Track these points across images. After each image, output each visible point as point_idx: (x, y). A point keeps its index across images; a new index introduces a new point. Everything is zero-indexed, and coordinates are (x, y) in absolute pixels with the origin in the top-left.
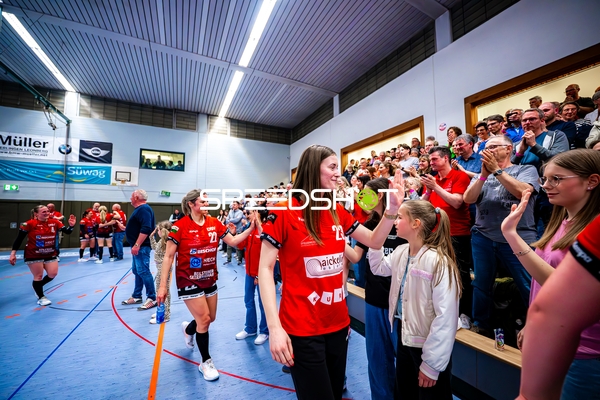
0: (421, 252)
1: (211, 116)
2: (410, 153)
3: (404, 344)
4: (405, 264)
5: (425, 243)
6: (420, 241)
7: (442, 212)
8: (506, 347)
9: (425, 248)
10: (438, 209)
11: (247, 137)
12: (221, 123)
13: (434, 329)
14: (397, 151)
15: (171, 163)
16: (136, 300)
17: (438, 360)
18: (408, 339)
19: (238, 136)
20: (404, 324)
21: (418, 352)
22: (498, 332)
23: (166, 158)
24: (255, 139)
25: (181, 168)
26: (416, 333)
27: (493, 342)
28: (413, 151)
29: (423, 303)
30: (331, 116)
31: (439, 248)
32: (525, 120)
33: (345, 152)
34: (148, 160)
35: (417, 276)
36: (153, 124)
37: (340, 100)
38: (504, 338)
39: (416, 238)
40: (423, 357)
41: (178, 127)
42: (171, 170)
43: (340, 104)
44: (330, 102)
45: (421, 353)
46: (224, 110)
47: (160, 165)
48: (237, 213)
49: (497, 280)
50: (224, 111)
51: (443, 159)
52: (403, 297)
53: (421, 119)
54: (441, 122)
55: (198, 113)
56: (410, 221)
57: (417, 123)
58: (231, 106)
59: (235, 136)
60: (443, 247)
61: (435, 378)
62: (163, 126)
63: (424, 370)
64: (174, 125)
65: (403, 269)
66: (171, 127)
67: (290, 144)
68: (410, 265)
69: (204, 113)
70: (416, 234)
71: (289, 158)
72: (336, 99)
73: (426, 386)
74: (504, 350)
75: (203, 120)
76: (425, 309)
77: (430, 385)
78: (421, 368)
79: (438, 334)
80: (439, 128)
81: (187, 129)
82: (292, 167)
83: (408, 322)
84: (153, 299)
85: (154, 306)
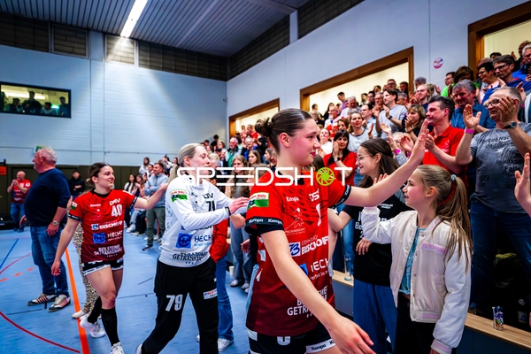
0: (433, 224)
1: (110, 35)
2: (396, 100)
3: (413, 319)
4: (413, 234)
5: (438, 213)
6: (433, 212)
7: (459, 180)
8: (505, 326)
9: (437, 219)
10: (453, 177)
11: (163, 69)
12: (123, 44)
14: (378, 96)
15: (48, 105)
18: (417, 314)
19: (151, 67)
20: (412, 299)
22: (497, 311)
23: (40, 97)
24: (176, 71)
26: (426, 308)
27: (492, 323)
28: (400, 97)
29: (434, 278)
30: (286, 42)
31: (453, 221)
33: (305, 94)
34: (16, 100)
35: (429, 249)
36: (16, 44)
37: (299, 18)
38: (503, 316)
40: (434, 334)
41: (58, 51)
42: (51, 115)
43: (299, 25)
44: (285, 22)
47: (32, 108)
48: (160, 180)
49: (498, 256)
50: (128, 28)
51: (443, 112)
53: (410, 51)
54: (435, 57)
55: (88, 30)
56: (424, 189)
57: (405, 56)
59: (145, 66)
60: (458, 218)
62: (34, 48)
63: (436, 347)
64: (52, 46)
66: (46, 50)
67: (226, 80)
69: (97, 31)
70: (430, 202)
71: (225, 100)
72: (294, 17)
74: (503, 329)
75: (96, 42)
76: (436, 284)
78: (432, 346)
80: (432, 64)
81: (72, 53)
82: (231, 112)
83: (417, 298)
84: (67, 294)
85: (68, 304)
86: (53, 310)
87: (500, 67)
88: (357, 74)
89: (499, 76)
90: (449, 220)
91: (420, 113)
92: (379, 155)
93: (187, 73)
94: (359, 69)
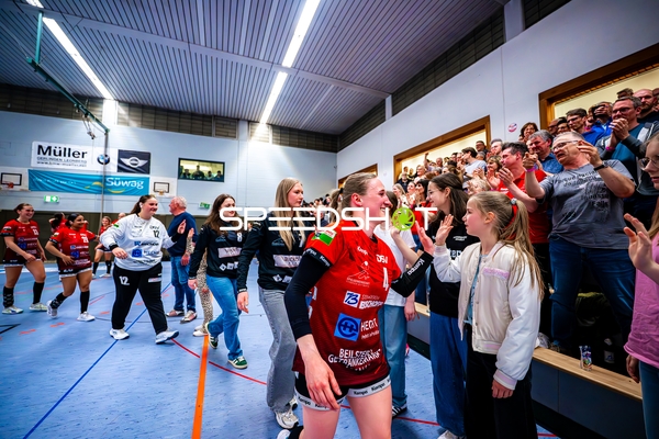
0: (494, 249)
1: (252, 122)
3: (475, 349)
4: (476, 263)
5: (499, 239)
6: (493, 238)
7: (519, 203)
8: (593, 367)
9: (500, 244)
10: (514, 200)
11: (290, 145)
12: (262, 130)
13: (511, 332)
15: (210, 173)
16: (178, 313)
17: (516, 367)
19: (281, 144)
20: (475, 328)
21: (492, 359)
22: (585, 351)
23: (205, 169)
24: (298, 146)
25: (220, 178)
26: (489, 337)
27: (578, 362)
28: (479, 155)
29: (497, 305)
30: (383, 119)
31: (517, 244)
32: (616, 111)
33: (398, 159)
34: (187, 170)
35: (491, 274)
36: (191, 132)
37: (393, 101)
38: (591, 356)
39: (488, 235)
40: (497, 364)
41: (217, 135)
42: (211, 180)
43: (393, 106)
44: (383, 103)
45: (496, 360)
46: (266, 116)
47: (199, 176)
51: (515, 157)
52: (474, 300)
53: (487, 119)
54: (511, 123)
55: (238, 120)
56: (483, 214)
57: (482, 125)
58: (273, 111)
59: (277, 143)
60: (521, 242)
61: (512, 387)
62: (202, 134)
63: (498, 378)
64: (214, 133)
65: (474, 270)
66: (210, 134)
67: (337, 152)
68: (482, 264)
69: (244, 120)
70: (489, 229)
71: (336, 167)
72: (389, 101)
73: (501, 396)
74: (591, 370)
75: (243, 127)
76: (501, 311)
77: (506, 396)
78: (495, 376)
79: (515, 338)
80: (507, 129)
81: (227, 136)
82: (340, 177)
83: (480, 326)
84: (194, 310)
85: (195, 318)
86: (183, 322)
87: (573, 120)
88: (440, 141)
89: (573, 127)
90: (513, 244)
91: (497, 162)
92: (449, 189)
93: (307, 147)
94: (443, 136)
